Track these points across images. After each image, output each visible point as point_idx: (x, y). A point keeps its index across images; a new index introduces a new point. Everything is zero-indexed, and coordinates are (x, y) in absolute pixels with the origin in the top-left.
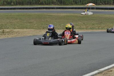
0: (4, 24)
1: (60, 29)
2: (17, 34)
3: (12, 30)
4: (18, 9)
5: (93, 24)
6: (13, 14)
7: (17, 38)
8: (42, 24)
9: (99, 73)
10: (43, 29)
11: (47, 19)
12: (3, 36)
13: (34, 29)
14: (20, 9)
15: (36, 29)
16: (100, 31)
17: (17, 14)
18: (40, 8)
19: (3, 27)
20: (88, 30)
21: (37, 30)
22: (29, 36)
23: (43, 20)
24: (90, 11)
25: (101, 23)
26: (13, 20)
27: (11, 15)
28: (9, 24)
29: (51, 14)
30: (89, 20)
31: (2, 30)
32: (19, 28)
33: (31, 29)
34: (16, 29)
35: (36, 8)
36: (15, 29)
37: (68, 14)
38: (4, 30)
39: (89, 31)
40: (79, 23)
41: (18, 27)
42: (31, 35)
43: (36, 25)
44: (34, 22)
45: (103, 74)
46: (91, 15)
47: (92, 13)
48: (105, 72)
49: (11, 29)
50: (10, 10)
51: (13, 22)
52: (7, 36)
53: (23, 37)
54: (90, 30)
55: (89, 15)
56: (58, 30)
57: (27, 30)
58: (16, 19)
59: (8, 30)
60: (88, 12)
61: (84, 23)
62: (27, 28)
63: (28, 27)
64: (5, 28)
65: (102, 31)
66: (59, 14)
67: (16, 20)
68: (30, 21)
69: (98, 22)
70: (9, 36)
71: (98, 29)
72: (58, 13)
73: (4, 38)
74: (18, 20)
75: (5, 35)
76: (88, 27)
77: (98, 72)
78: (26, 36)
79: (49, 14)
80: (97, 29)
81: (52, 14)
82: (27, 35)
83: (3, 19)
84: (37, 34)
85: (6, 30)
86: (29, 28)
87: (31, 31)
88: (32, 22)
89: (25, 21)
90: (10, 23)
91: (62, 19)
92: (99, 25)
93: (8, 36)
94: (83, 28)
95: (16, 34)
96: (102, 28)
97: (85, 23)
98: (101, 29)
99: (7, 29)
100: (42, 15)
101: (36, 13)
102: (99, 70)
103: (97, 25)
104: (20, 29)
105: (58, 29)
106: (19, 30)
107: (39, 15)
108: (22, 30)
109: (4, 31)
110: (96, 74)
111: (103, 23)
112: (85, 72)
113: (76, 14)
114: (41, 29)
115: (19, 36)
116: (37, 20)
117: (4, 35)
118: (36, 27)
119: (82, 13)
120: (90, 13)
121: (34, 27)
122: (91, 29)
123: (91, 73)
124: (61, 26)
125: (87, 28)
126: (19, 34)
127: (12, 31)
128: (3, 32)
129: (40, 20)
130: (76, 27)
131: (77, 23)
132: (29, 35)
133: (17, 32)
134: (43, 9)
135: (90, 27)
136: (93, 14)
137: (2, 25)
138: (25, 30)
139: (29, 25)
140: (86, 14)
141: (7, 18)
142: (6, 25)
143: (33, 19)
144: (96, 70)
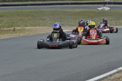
0: (14, 22)
2: (30, 32)
3: (24, 27)
4: (30, 5)
5: (110, 20)
6: (24, 11)
7: (29, 36)
9: (117, 72)
11: (61, 16)
12: (14, 34)
13: (47, 26)
14: (32, 5)
15: (50, 26)
17: (29, 10)
18: (53, 4)
19: (14, 25)
21: (50, 28)
23: (57, 17)
24: (107, 6)
25: (118, 19)
26: (24, 17)
27: (22, 12)
29: (64, 10)
30: (106, 16)
31: (13, 27)
35: (49, 4)
36: (27, 26)
37: (84, 10)
38: (15, 28)
42: (44, 33)
43: (49, 22)
46: (108, 11)
47: (109, 8)
49: (23, 27)
50: (21, 7)
51: (24, 19)
52: (18, 34)
53: (35, 36)
55: (106, 11)
57: (40, 27)
58: (28, 16)
59: (19, 28)
60: (104, 7)
62: (39, 26)
64: (16, 26)
65: (120, 27)
66: (74, 10)
67: (28, 18)
68: (43, 18)
70: (20, 35)
72: (72, 9)
74: (30, 17)
77: (117, 71)
78: (39, 34)
79: (63, 10)
81: (66, 10)
83: (14, 17)
85: (17, 28)
86: (42, 26)
87: (44, 28)
88: (45, 18)
89: (37, 18)
91: (77, 15)
95: (28, 32)
96: (120, 24)
99: (18, 27)
100: (56, 11)
101: (49, 10)
102: (117, 69)
103: (114, 20)
104: (32, 26)
105: (73, 26)
106: (32, 28)
107: (52, 11)
108: (34, 27)
109: (15, 29)
110: (114, 74)
111: (121, 19)
112: (102, 72)
113: (93, 10)
115: (31, 34)
116: (50, 17)
117: (15, 33)
118: (49, 24)
119: (98, 9)
120: (107, 8)
121: (47, 25)
123: (110, 72)
124: (76, 23)
126: (31, 32)
127: (23, 29)
128: (14, 30)
129: (54, 16)
131: (94, 20)
132: (42, 33)
134: (57, 5)
136: (110, 10)
137: (12, 22)
138: (38, 27)
139: (42, 22)
140: (102, 10)
141: (18, 15)
142: (17, 22)
143: (45, 16)
144: (115, 69)
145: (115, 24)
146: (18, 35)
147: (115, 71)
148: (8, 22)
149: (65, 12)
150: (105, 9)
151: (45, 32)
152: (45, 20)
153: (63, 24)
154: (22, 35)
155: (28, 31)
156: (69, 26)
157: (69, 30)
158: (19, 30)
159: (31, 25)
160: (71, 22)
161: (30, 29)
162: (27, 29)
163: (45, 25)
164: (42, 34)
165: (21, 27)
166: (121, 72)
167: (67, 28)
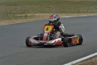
0: (26, 9)
1: (75, 13)
2: (38, 18)
7: (38, 21)
8: (60, 9)
10: (60, 13)
11: (64, 5)
19: (26, 12)
23: (60, 5)
26: (34, 6)
27: (32, 1)
31: (25, 14)
34: (37, 13)
38: (27, 14)
40: (91, 8)
41: (39, 12)
43: (54, 10)
44: (52, 7)
49: (33, 14)
52: (29, 19)
56: (74, 14)
58: (37, 4)
62: (46, 13)
63: (48, 12)
67: (37, 6)
68: (49, 6)
73: (26, 21)
74: (39, 6)
78: (46, 19)
83: (26, 5)
89: (45, 6)
90: (32, 8)
91: (77, 4)
93: (30, 20)
94: (94, 12)
99: (29, 13)
100: (60, 1)
105: (74, 13)
106: (40, 14)
108: (42, 14)
109: (26, 15)
112: (96, 50)
114: (58, 13)
116: (55, 5)
117: (27, 19)
126: (40, 18)
127: (33, 15)
128: (26, 16)
130: (89, 11)
137: (24, 10)
139: (48, 9)
141: (29, 4)
142: (28, 10)
143: (51, 5)
148: (21, 10)
153: (65, 12)
154: (32, 20)
156: (70, 13)
157: (70, 17)
158: (30, 16)
159: (40, 12)
160: (72, 10)
163: (51, 12)
165: (31, 14)
167: (68, 14)
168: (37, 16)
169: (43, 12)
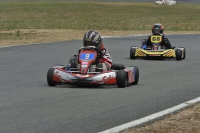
0: (18, 20)
1: (119, 29)
2: (43, 37)
3: (34, 30)
5: (176, 22)
6: (35, 3)
7: (43, 44)
8: (87, 21)
9: (186, 108)
11: (96, 12)
12: (18, 41)
13: (72, 29)
15: (76, 29)
16: (189, 33)
17: (43, 2)
19: (18, 25)
20: (168, 31)
21: (78, 31)
22: (63, 41)
23: (88, 13)
25: (190, 19)
26: (34, 13)
27: (31, 5)
28: (28, 20)
29: (101, 3)
31: (16, 30)
32: (45, 28)
33: (67, 29)
34: (41, 29)
36: (39, 28)
37: (133, 4)
38: (20, 30)
39: (170, 34)
40: (152, 20)
41: (44, 26)
42: (67, 39)
43: (75, 22)
44: (72, 17)
45: (194, 109)
46: (173, 5)
47: (175, 2)
48: (198, 106)
49: (32, 30)
51: (35, 16)
52: (24, 40)
53: (52, 44)
54: (171, 31)
55: (169, 6)
56: (115, 32)
57: (61, 31)
58: (41, 11)
59: (26, 31)
61: (160, 20)
62: (60, 28)
63: (62, 26)
64: (21, 28)
65: (192, 34)
66: (117, 3)
67: (41, 14)
68: (65, 15)
69: (184, 18)
71: (186, 30)
72: (114, 1)
73: (19, 45)
75: (22, 40)
76: (167, 26)
77: (186, 105)
78: (58, 41)
79: (98, 3)
80: (183, 30)
81: (105, 3)
82: (60, 39)
83: (18, 12)
84: (77, 38)
85: (22, 30)
86: (64, 28)
87: (68, 32)
89: (57, 15)
90: (30, 18)
91: (122, 12)
92: (187, 23)
93: (27, 41)
95: (40, 38)
96: (192, 28)
97: (163, 20)
98: (191, 30)
99: (25, 28)
100: (87, 5)
101: (76, 2)
102: (187, 102)
103: (183, 22)
104: (47, 28)
105: (115, 29)
106: (47, 31)
108: (51, 31)
109: (19, 32)
110: (182, 110)
112: (162, 106)
113: (147, 4)
114: (84, 29)
115: (46, 42)
116: (77, 13)
117: (20, 39)
119: (157, 2)
120: (171, 2)
121: (73, 26)
122: (173, 29)
123: (174, 107)
124: (119, 24)
125: (167, 28)
126: (46, 38)
127: (33, 32)
128: (18, 34)
129: (83, 13)
130: (147, 26)
131: (149, 19)
132: (64, 39)
133: (43, 34)
135: (172, 26)
136: (176, 4)
137: (15, 21)
138: (57, 31)
139: (64, 21)
140: (163, 4)
141: (25, 9)
142: (23, 21)
143: (70, 12)
144: (182, 102)
145: (183, 28)
146: (25, 43)
147: (183, 105)
148: (8, 21)
149: (103, 5)
150: (169, 3)
151: (69, 38)
152: (69, 18)
153: (98, 26)
154: (30, 42)
155: (42, 36)
156: (108, 29)
157: (108, 37)
158: (26, 34)
159: (46, 25)
160: (112, 23)
161: (43, 33)
162: (40, 33)
163: (68, 27)
164: (64, 42)
165: (29, 30)
166: (193, 107)
167: (104, 32)
168: (41, 34)
169: (53, 27)
